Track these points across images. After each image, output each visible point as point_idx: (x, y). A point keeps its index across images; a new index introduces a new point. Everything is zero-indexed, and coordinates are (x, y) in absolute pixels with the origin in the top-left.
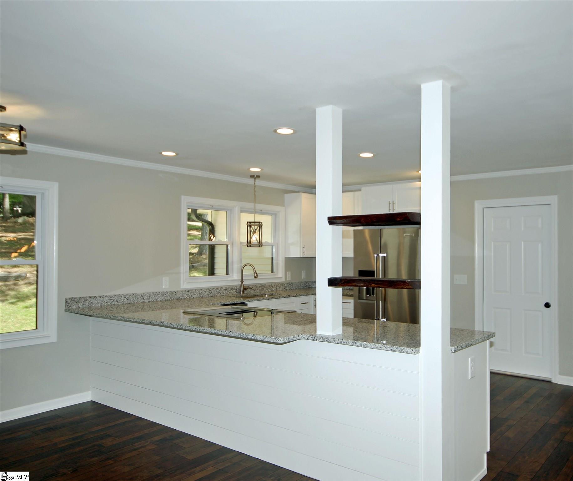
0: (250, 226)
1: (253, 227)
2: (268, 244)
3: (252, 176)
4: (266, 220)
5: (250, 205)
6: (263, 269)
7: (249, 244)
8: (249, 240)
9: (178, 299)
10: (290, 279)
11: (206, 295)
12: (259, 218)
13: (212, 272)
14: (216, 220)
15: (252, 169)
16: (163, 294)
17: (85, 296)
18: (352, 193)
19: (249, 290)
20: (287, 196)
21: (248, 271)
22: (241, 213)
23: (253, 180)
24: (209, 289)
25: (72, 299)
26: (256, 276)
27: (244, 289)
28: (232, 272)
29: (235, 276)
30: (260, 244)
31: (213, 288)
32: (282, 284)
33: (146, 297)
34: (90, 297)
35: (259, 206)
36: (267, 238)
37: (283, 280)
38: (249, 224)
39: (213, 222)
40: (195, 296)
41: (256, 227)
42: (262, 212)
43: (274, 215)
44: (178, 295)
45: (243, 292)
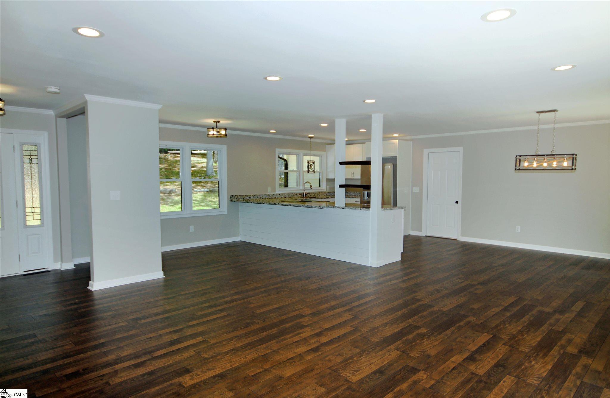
0: (309, 163)
1: (310, 163)
2: (317, 172)
3: (309, 138)
4: (316, 159)
5: (309, 152)
6: (315, 185)
7: (308, 172)
8: (308, 170)
9: (275, 198)
10: (329, 190)
11: (287, 196)
12: (313, 158)
13: (286, 186)
14: (288, 158)
15: (309, 135)
16: (268, 195)
17: (237, 195)
18: (362, 144)
19: (308, 195)
20: (327, 146)
21: (307, 185)
22: (304, 156)
23: (310, 139)
24: (288, 194)
25: (233, 196)
26: (311, 187)
27: (306, 195)
28: (300, 186)
29: (301, 188)
30: (314, 172)
31: (291, 193)
32: (325, 193)
33: (261, 197)
34: (239, 195)
35: (313, 152)
36: (317, 168)
37: (325, 190)
38: (308, 162)
39: (287, 159)
40: (282, 197)
41: (312, 163)
42: (314, 155)
43: (321, 156)
44: (275, 196)
45: (305, 196)
